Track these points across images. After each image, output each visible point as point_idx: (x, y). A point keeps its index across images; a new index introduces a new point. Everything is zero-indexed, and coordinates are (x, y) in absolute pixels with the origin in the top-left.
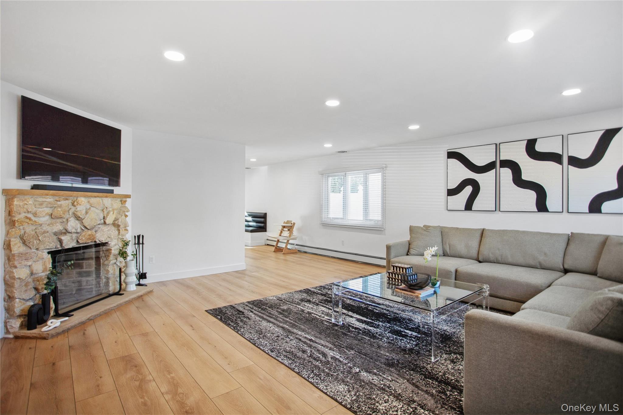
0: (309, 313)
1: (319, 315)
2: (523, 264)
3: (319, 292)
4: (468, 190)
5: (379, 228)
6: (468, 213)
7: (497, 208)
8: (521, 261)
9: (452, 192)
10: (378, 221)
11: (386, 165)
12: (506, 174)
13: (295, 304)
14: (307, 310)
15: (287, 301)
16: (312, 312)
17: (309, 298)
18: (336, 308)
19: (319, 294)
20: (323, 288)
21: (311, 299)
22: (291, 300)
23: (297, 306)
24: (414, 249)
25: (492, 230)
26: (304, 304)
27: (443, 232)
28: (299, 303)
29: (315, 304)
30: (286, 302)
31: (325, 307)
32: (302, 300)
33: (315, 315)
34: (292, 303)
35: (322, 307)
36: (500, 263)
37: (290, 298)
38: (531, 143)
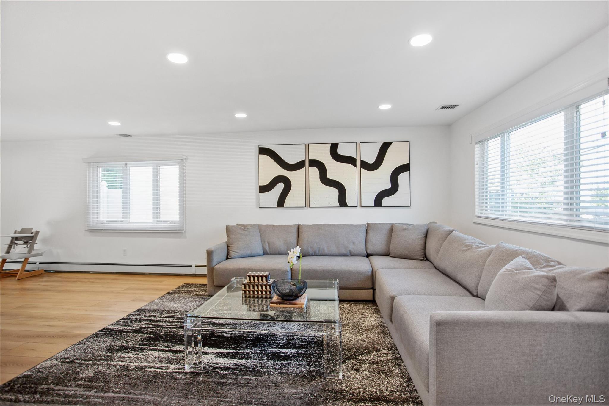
0: (141, 369)
1: (158, 365)
2: (337, 254)
3: (128, 328)
4: (281, 186)
5: (178, 230)
6: (280, 209)
7: (308, 204)
8: (335, 251)
9: (263, 189)
10: (175, 222)
11: (186, 156)
12: (314, 172)
13: (104, 360)
14: (132, 364)
15: (85, 360)
16: (143, 365)
17: (119, 343)
18: (173, 346)
19: (131, 332)
20: (129, 321)
21: (125, 344)
22: (91, 355)
23: (109, 362)
24: (235, 252)
25: (308, 225)
26: (120, 356)
27: (262, 230)
28: (108, 356)
29: (138, 351)
30: (83, 362)
31: (156, 351)
32: (110, 350)
33: (153, 369)
34: (96, 360)
35: (153, 352)
36: (318, 256)
37: (85, 353)
38: (334, 147)
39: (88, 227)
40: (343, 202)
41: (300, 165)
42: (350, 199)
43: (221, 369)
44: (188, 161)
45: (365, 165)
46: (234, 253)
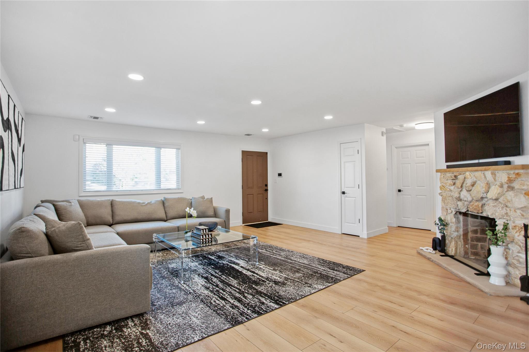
0: (274, 270)
1: (267, 269)
13: (289, 279)
14: (277, 273)
15: (299, 282)
16: (272, 271)
17: (277, 287)
18: (250, 275)
19: (264, 294)
21: (274, 285)
22: (296, 284)
26: (280, 279)
28: (286, 280)
29: (270, 279)
30: (300, 282)
31: (261, 276)
32: (284, 284)
33: (270, 268)
34: (294, 280)
35: (263, 276)
37: (299, 287)
43: (246, 261)
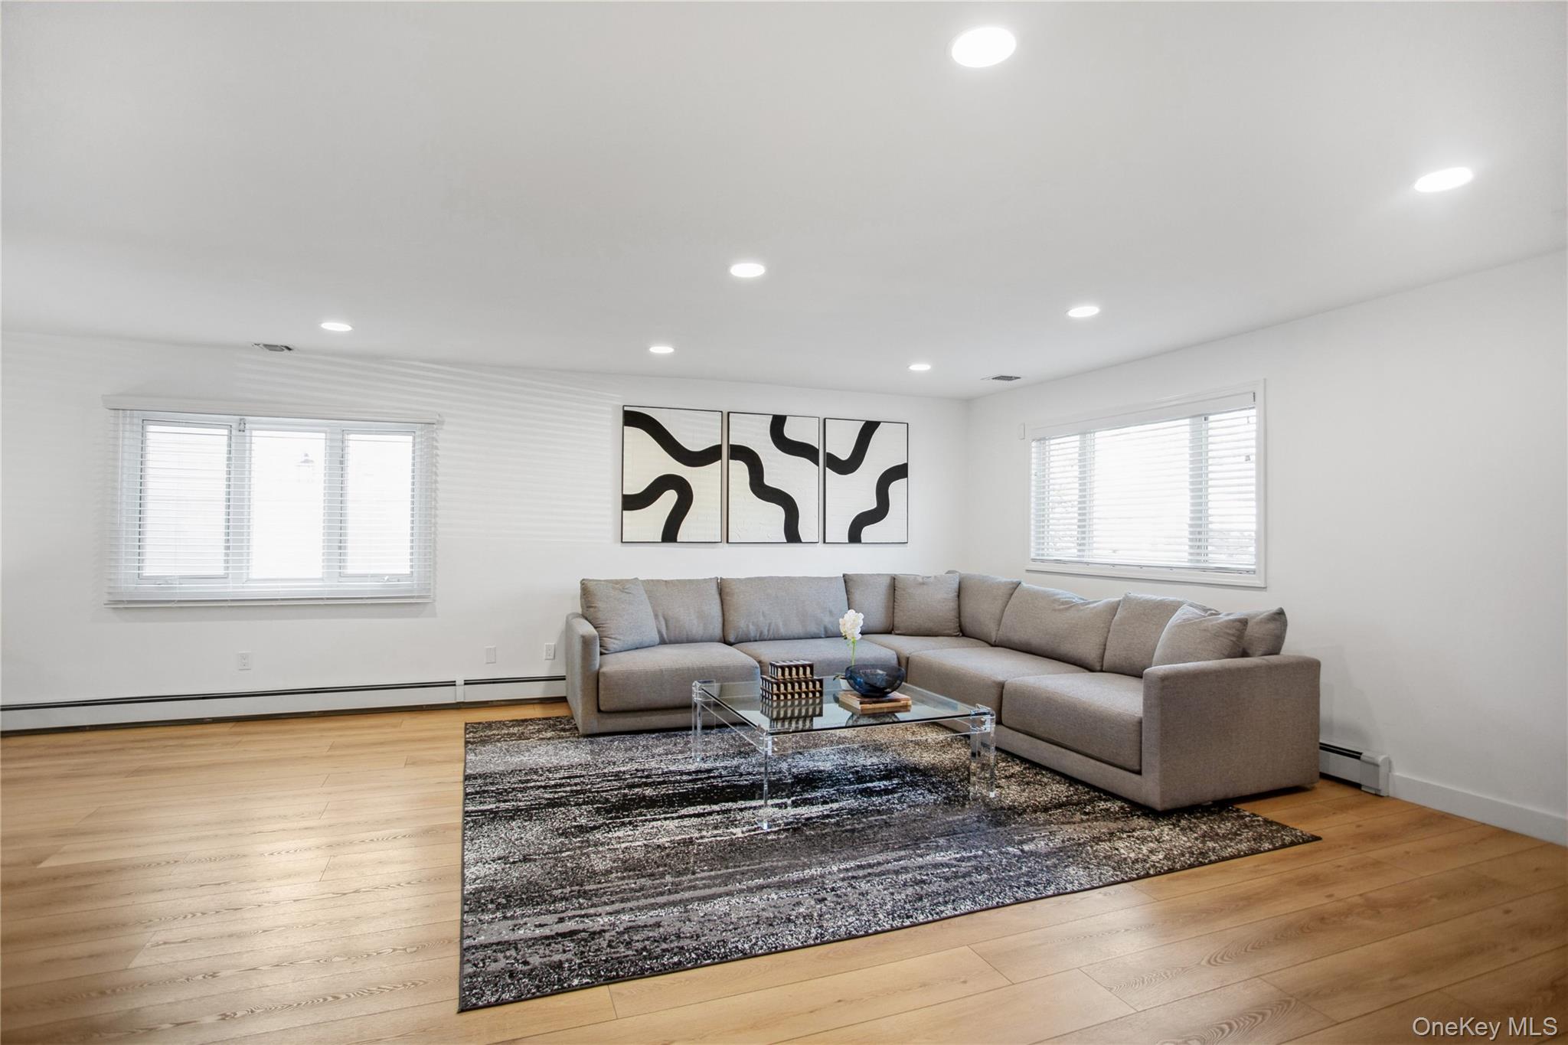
2: (802, 635)
4: (670, 498)
6: (669, 547)
7: (725, 537)
8: (797, 628)
9: (632, 503)
11: (439, 415)
12: (740, 470)
24: (615, 639)
25: (739, 580)
27: (654, 589)
36: (765, 640)
38: (778, 423)
39: (110, 593)
40: (792, 535)
41: (710, 455)
42: (807, 526)
44: (445, 427)
45: (833, 463)
46: (612, 640)
